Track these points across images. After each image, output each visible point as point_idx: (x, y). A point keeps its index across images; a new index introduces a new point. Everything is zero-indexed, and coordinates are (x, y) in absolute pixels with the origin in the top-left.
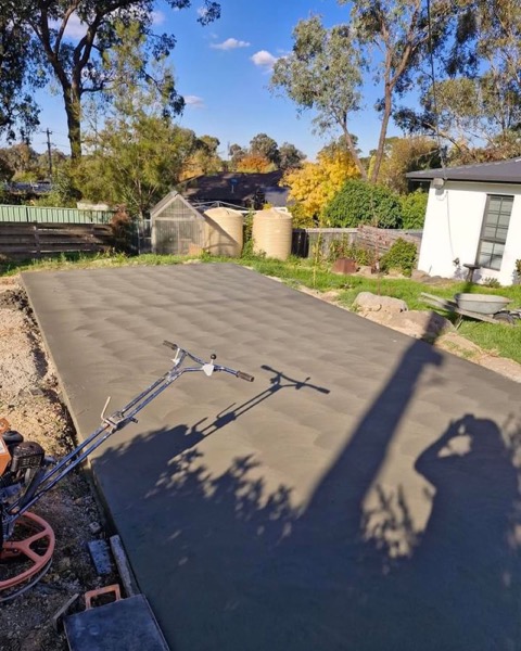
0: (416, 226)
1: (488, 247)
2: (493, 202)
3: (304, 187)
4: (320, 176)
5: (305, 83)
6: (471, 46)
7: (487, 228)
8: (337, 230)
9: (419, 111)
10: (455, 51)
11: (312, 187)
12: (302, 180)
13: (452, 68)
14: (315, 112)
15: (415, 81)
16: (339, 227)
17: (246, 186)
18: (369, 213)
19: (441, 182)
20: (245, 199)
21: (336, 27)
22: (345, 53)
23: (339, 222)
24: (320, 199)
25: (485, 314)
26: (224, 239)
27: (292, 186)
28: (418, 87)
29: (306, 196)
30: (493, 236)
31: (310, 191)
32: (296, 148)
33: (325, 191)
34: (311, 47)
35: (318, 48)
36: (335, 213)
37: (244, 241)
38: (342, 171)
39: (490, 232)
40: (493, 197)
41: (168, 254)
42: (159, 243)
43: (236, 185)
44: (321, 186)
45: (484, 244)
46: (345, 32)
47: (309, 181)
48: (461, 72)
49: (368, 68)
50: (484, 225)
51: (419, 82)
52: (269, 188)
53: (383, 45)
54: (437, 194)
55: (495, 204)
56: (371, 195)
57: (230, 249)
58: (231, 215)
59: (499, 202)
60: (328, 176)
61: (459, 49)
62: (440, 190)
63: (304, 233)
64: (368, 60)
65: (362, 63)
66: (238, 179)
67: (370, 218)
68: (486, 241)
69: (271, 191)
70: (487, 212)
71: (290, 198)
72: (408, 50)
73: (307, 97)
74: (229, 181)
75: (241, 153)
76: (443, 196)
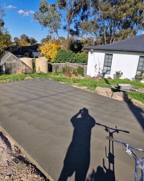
0: (80, 62)
1: (106, 68)
2: (106, 56)
3: (46, 51)
4: (49, 48)
5: (45, 20)
6: (86, 13)
7: (105, 63)
8: (60, 64)
9: (75, 30)
10: (82, 14)
11: (48, 51)
12: (44, 49)
13: (82, 18)
14: (48, 28)
15: (73, 21)
16: (60, 63)
17: (25, 50)
18: (68, 59)
19: (93, 50)
20: (25, 54)
21: (51, 4)
22: (55, 12)
23: (60, 61)
24: (50, 54)
25: (127, 90)
26: (27, 68)
27: (41, 50)
28: (74, 23)
29: (46, 53)
30: (107, 65)
31: (47, 52)
32: (34, 39)
33: (51, 52)
34: (45, 9)
35: (47, 10)
36: (58, 59)
37: (33, 68)
38: (56, 46)
39: (106, 64)
40: (106, 54)
41: (10, 74)
42: (6, 70)
43: (22, 50)
44: (50, 50)
45: (105, 67)
46: (54, 5)
47: (47, 49)
48: (85, 20)
49: (62, 16)
50: (105, 62)
51: (74, 22)
52: (33, 51)
53: (66, 10)
54: (91, 53)
55: (107, 56)
56: (68, 53)
57: (29, 71)
58: (29, 60)
59: (108, 56)
60: (52, 47)
61: (83, 13)
62: (92, 53)
63: (50, 65)
64: (62, 14)
65: (60, 15)
66: (22, 48)
67: (68, 60)
68: (105, 66)
69: (34, 52)
70: (105, 59)
71: (41, 54)
72: (73, 12)
73: (46, 24)
74: (19, 48)
75: (18, 40)
76: (93, 54)
